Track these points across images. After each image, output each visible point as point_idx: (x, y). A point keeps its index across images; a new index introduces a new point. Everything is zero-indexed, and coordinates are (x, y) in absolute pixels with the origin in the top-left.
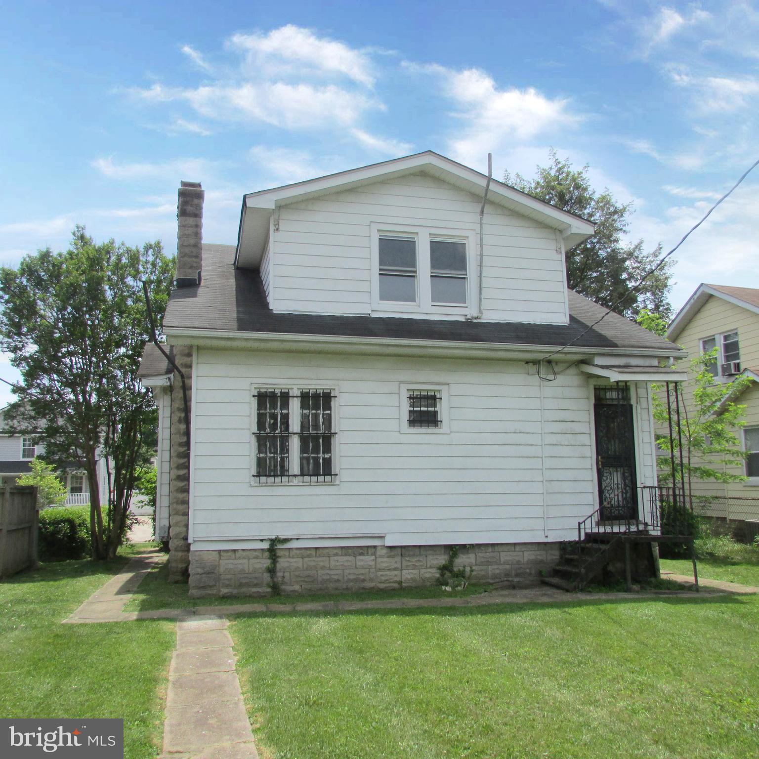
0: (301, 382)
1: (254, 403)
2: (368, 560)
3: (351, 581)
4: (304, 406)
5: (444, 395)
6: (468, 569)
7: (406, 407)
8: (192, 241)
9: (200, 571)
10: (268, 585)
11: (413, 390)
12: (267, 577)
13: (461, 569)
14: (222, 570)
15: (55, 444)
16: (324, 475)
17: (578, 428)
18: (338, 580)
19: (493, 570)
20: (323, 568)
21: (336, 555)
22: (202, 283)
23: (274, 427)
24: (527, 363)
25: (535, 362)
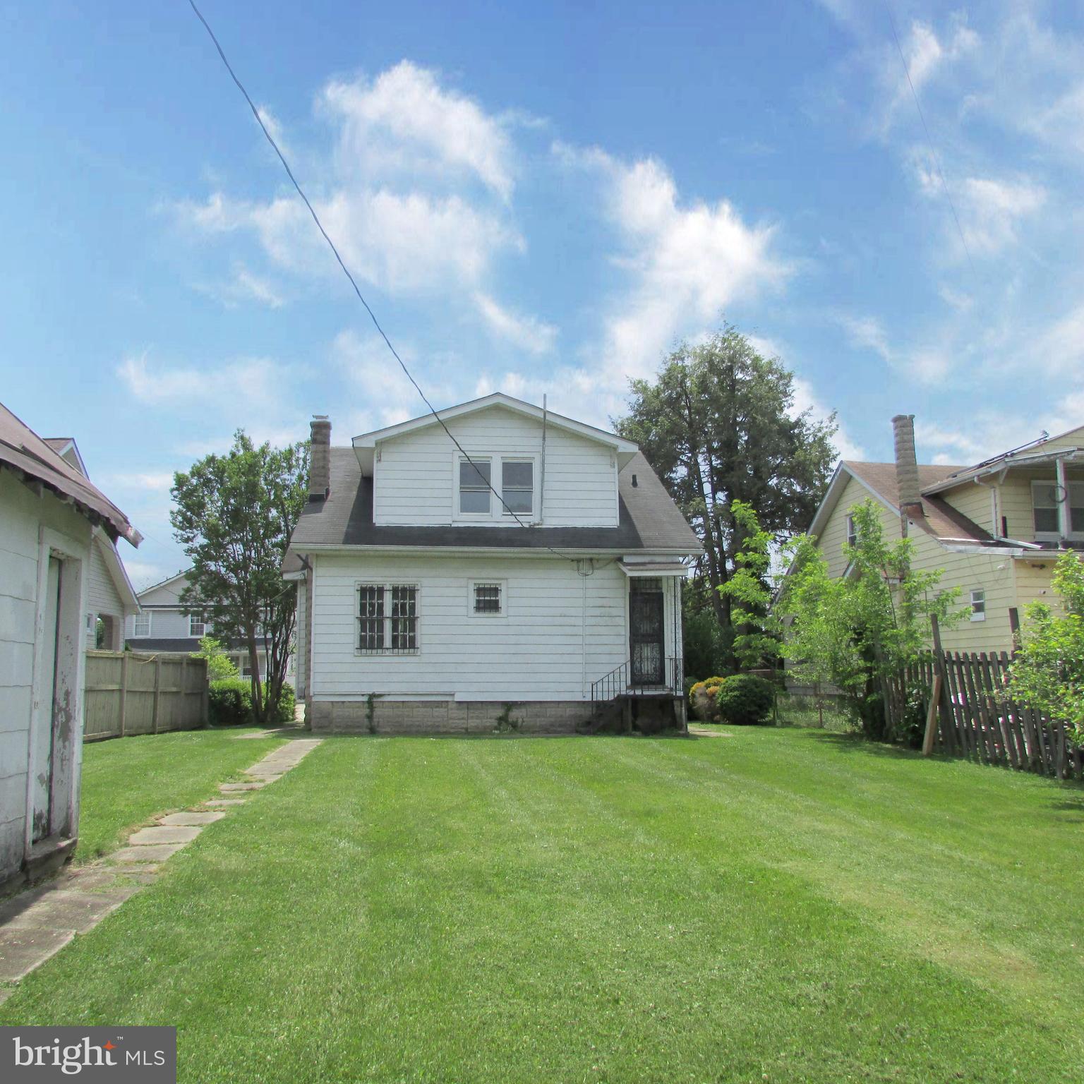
0: (391, 579)
1: (358, 595)
2: (442, 711)
3: (429, 726)
4: (395, 596)
5: (503, 588)
6: (520, 720)
7: (473, 598)
8: (321, 464)
9: (318, 715)
10: (367, 727)
11: (479, 584)
12: (366, 721)
13: (515, 720)
14: (334, 715)
15: (221, 623)
16: (409, 648)
17: (614, 612)
18: (419, 726)
19: (539, 721)
20: (408, 716)
21: (418, 707)
22: (329, 498)
23: (372, 613)
24: (573, 561)
25: (578, 561)
